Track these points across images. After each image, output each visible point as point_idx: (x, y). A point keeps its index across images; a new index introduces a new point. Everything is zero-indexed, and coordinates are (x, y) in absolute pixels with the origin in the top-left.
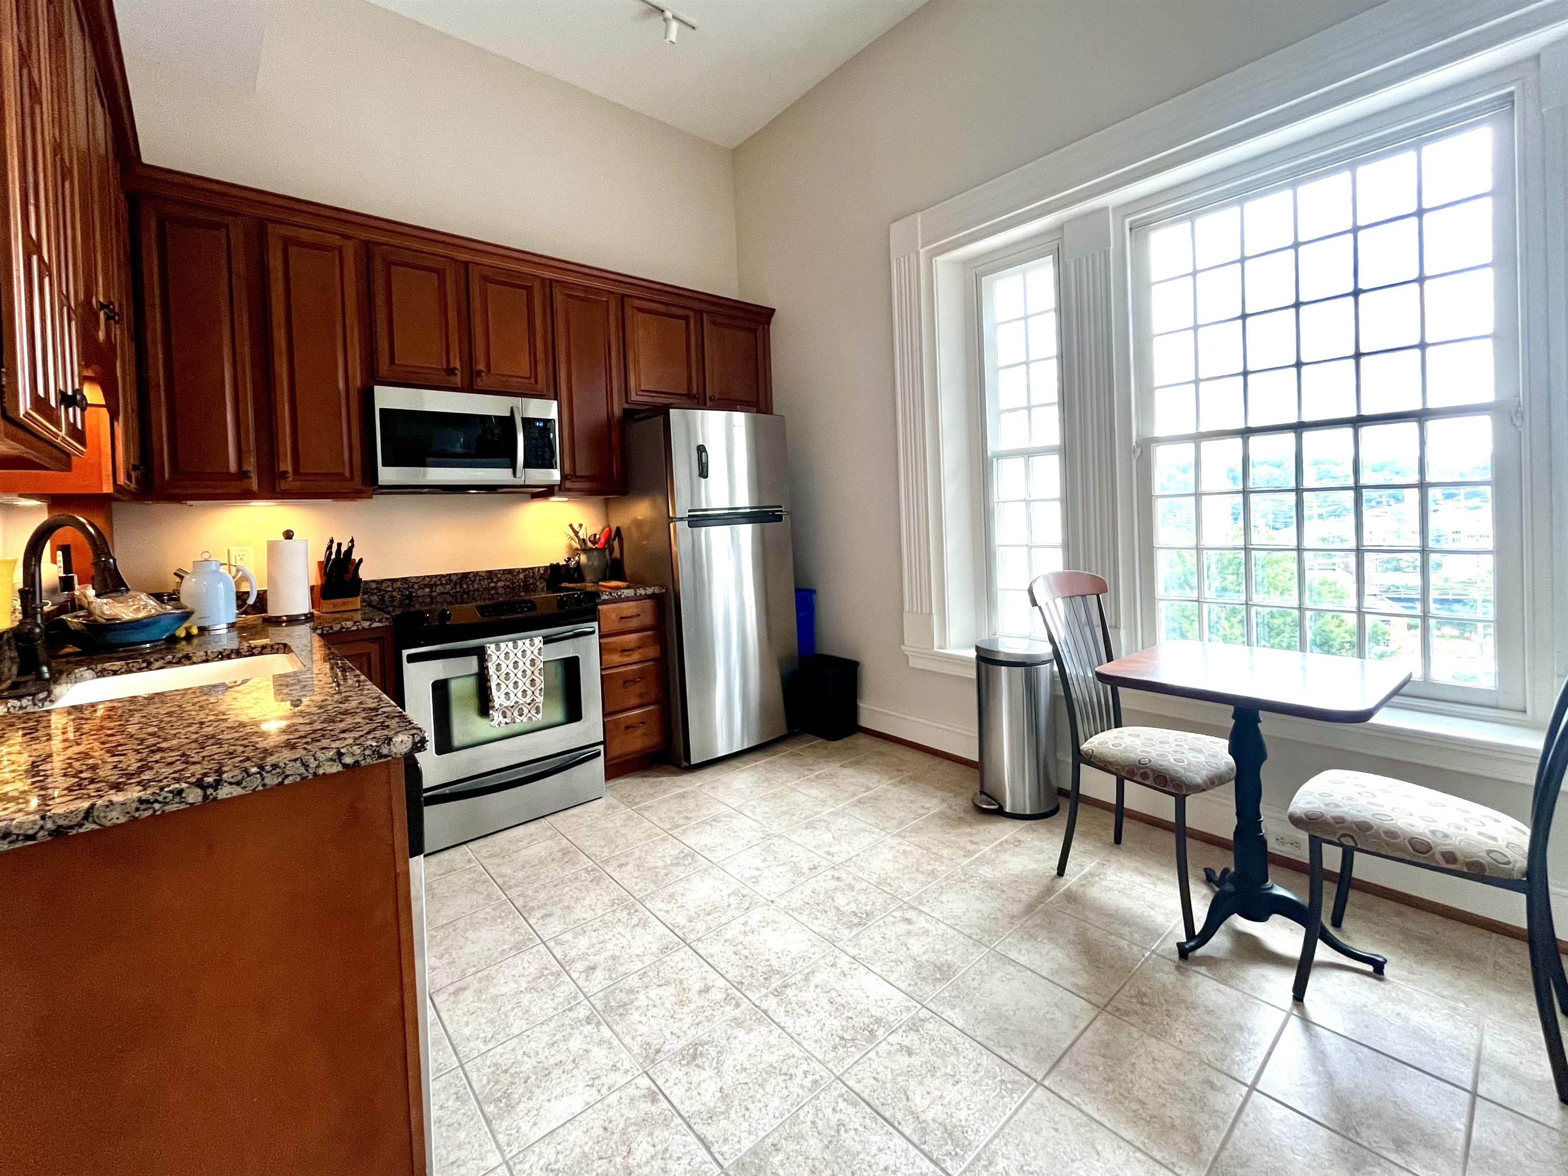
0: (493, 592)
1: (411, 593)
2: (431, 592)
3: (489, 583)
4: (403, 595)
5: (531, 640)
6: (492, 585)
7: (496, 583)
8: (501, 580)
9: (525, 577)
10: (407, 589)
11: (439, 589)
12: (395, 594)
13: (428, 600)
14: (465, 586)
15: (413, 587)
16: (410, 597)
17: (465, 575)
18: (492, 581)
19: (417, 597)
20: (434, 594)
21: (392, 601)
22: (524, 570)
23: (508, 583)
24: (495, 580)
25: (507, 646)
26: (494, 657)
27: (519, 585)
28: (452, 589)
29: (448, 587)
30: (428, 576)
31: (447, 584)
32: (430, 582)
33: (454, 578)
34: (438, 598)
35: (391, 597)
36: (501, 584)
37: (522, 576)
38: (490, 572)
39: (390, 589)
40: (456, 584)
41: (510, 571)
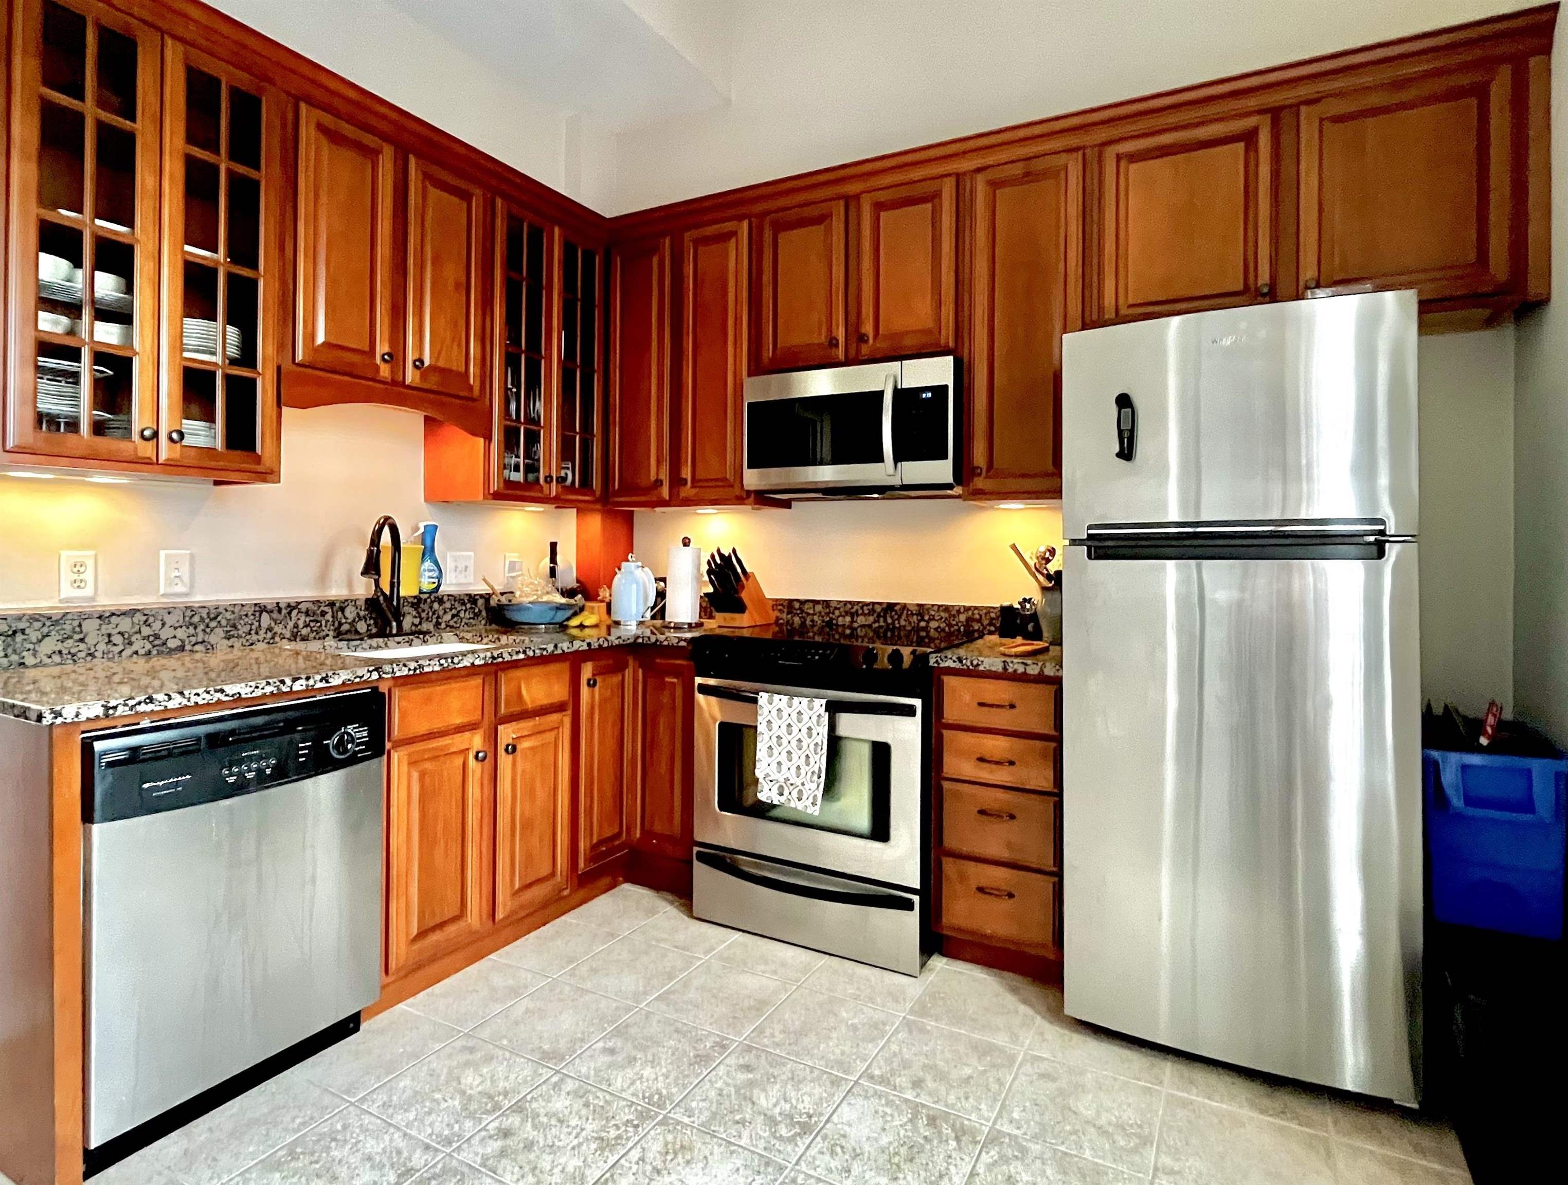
0: (923, 634)
1: (831, 619)
2: (852, 621)
3: (919, 621)
4: (823, 621)
5: (811, 702)
6: (923, 624)
7: (928, 622)
8: (934, 619)
9: (969, 620)
10: (828, 614)
11: (861, 620)
12: (816, 618)
13: (848, 632)
14: (889, 621)
15: (833, 613)
16: (829, 624)
17: (891, 606)
18: (923, 620)
19: (837, 625)
20: (855, 625)
21: (813, 626)
22: (967, 609)
23: (943, 625)
24: (926, 618)
25: (781, 701)
26: (765, 711)
27: (959, 630)
28: (875, 622)
29: (871, 619)
30: (850, 602)
31: (869, 614)
32: (852, 609)
33: (878, 609)
34: (859, 630)
35: (812, 621)
36: (933, 624)
37: (963, 618)
38: (921, 606)
39: (811, 611)
40: (879, 616)
41: (947, 609)
